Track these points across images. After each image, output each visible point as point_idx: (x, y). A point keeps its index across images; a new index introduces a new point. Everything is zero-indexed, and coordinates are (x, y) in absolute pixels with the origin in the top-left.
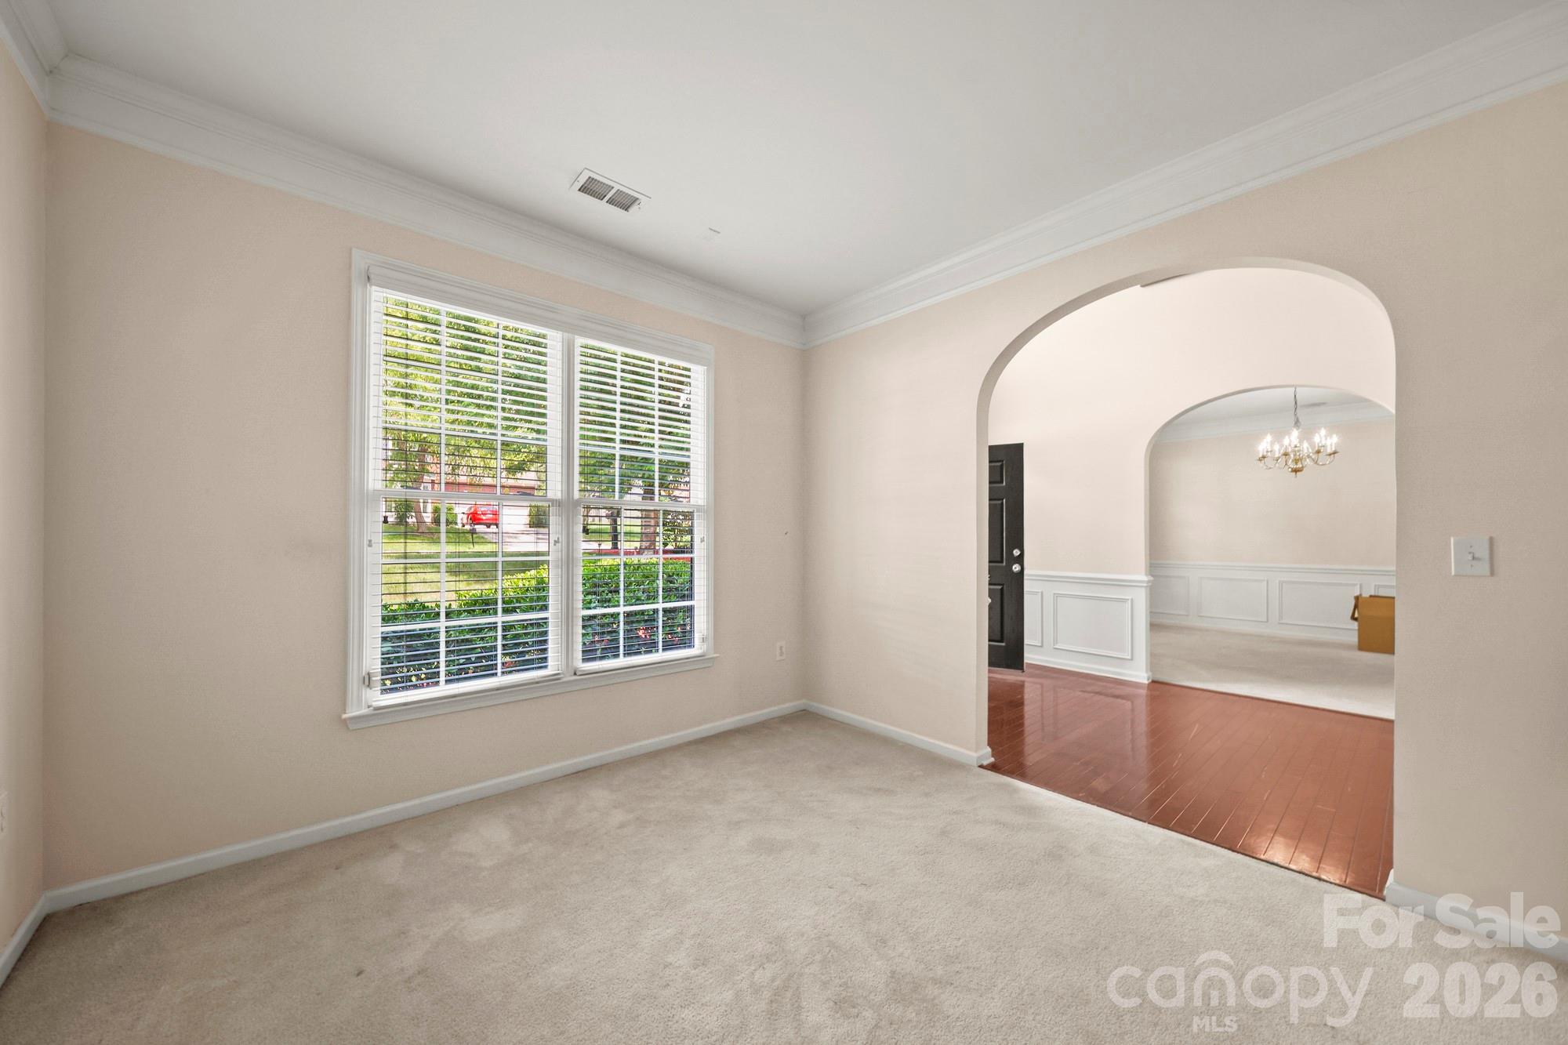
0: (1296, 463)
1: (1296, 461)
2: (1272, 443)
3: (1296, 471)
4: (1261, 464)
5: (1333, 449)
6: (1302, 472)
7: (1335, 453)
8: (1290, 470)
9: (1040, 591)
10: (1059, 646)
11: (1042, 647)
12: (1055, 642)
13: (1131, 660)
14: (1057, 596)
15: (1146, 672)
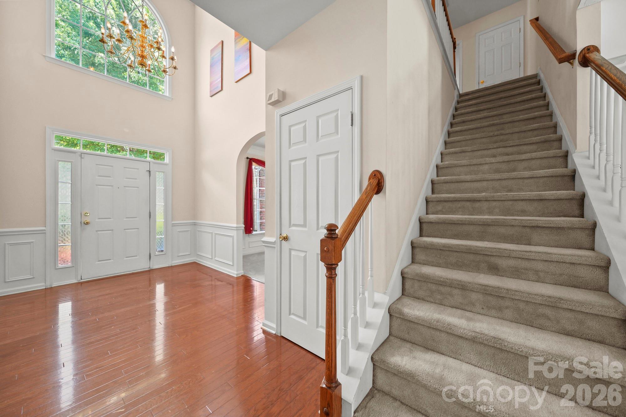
9: (211, 232)
10: (216, 259)
11: (212, 259)
12: (215, 257)
13: (233, 265)
14: (216, 234)
15: (237, 271)
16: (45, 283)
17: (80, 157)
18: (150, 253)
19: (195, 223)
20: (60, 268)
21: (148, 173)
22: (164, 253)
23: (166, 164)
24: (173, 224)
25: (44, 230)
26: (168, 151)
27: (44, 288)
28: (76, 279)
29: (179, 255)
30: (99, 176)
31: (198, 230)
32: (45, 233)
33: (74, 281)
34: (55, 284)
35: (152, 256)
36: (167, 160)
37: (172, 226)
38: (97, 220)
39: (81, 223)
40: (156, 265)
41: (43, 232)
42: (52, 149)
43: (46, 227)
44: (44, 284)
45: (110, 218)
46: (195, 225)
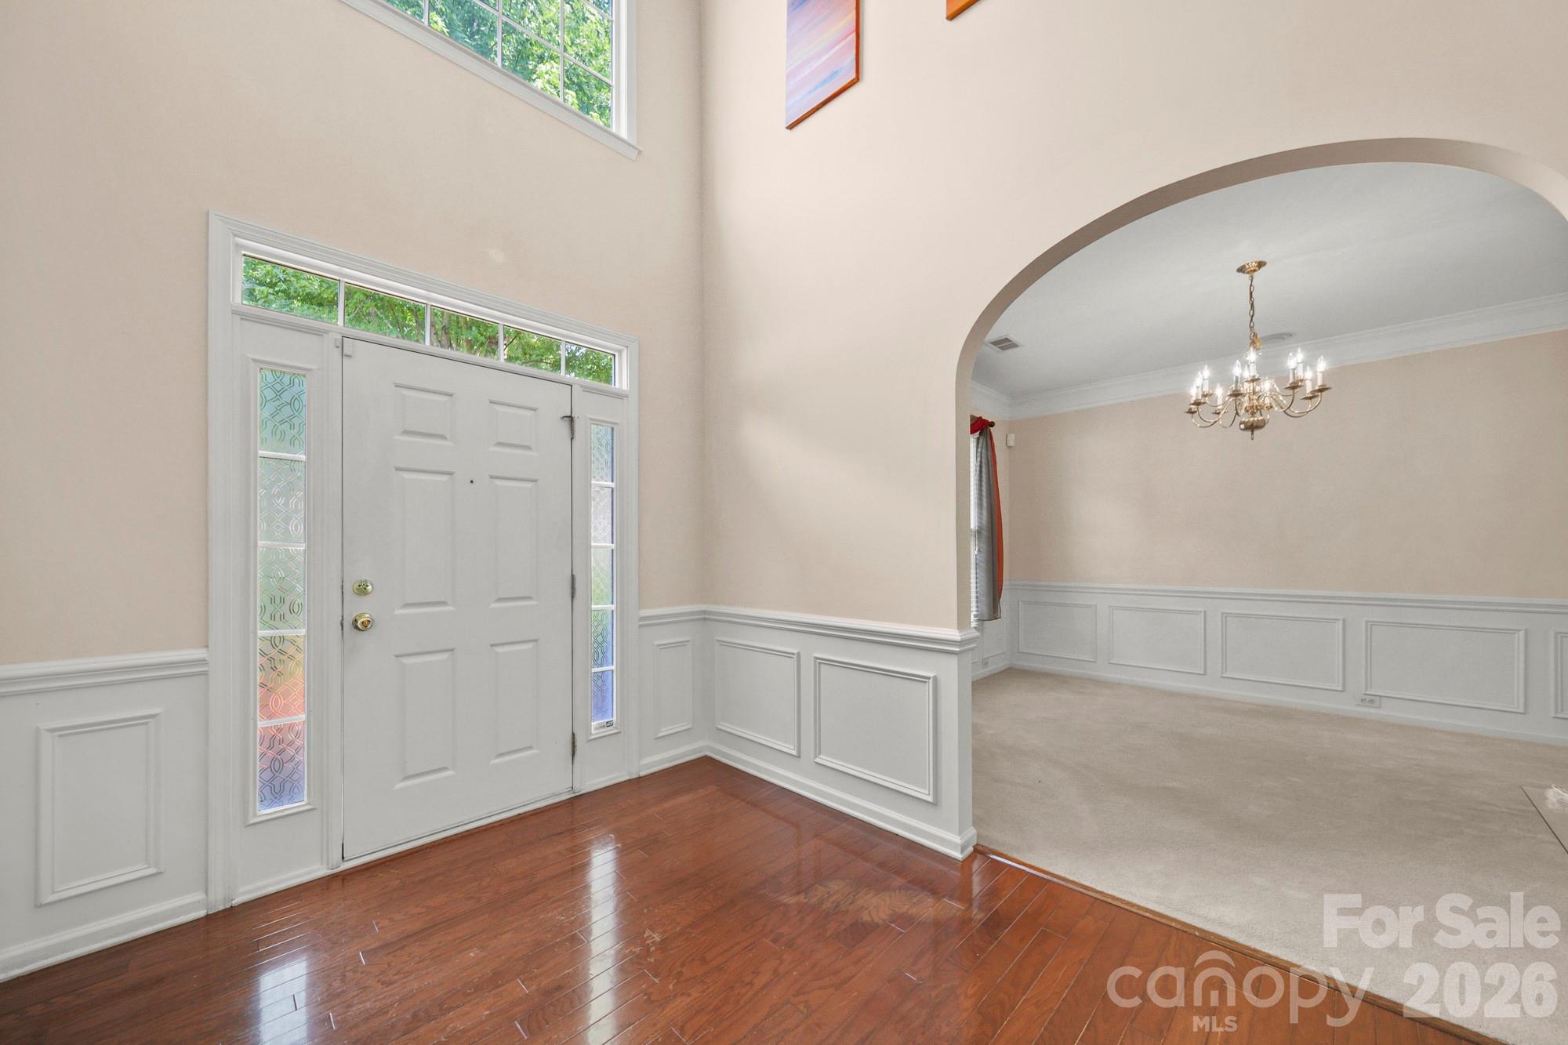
0: (1253, 414)
1: (1253, 410)
2: (1213, 383)
3: (1252, 427)
4: (1194, 419)
5: (1320, 383)
6: (1264, 429)
7: (1321, 390)
8: (1242, 426)
9: (795, 651)
10: (823, 759)
11: (799, 757)
12: (818, 751)
13: (935, 804)
14: (820, 662)
15: (960, 833)
16: (206, 892)
17: (338, 352)
18: (573, 734)
19: (704, 612)
20: (260, 819)
21: (566, 424)
22: (616, 731)
23: (620, 396)
24: (643, 618)
25: (202, 662)
26: (627, 347)
27: (202, 913)
28: (325, 861)
29: (660, 735)
30: (406, 432)
31: (720, 638)
32: (205, 674)
33: (319, 871)
34: (243, 894)
35: (578, 743)
36: (622, 380)
37: (640, 626)
38: (398, 612)
39: (342, 625)
40: (593, 780)
41: (197, 671)
42: (234, 312)
43: (207, 646)
44: (199, 896)
45: (444, 603)
46: (705, 619)
